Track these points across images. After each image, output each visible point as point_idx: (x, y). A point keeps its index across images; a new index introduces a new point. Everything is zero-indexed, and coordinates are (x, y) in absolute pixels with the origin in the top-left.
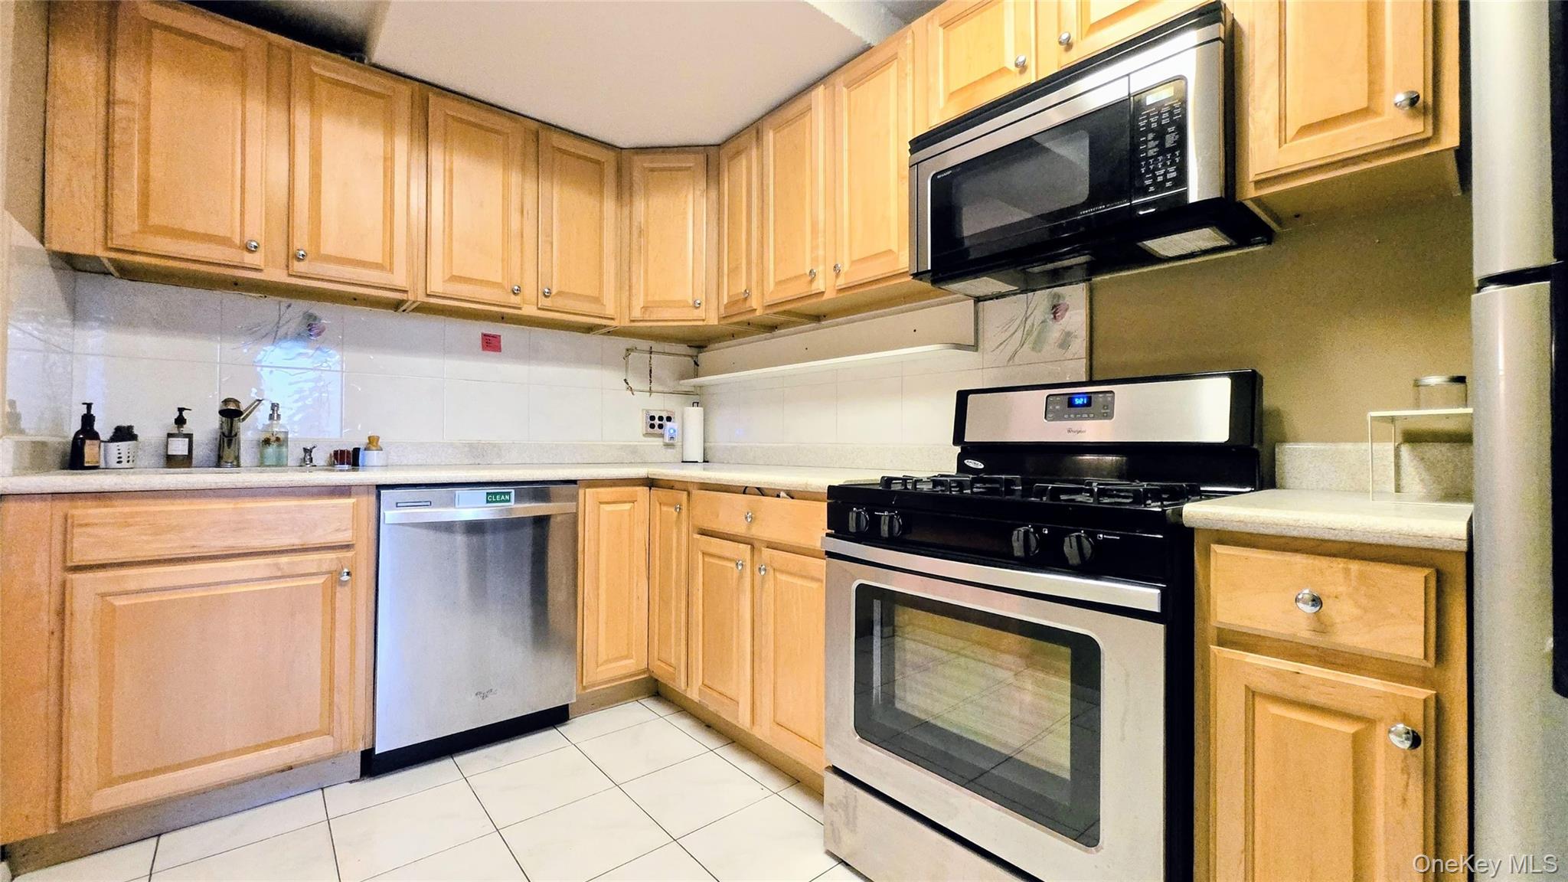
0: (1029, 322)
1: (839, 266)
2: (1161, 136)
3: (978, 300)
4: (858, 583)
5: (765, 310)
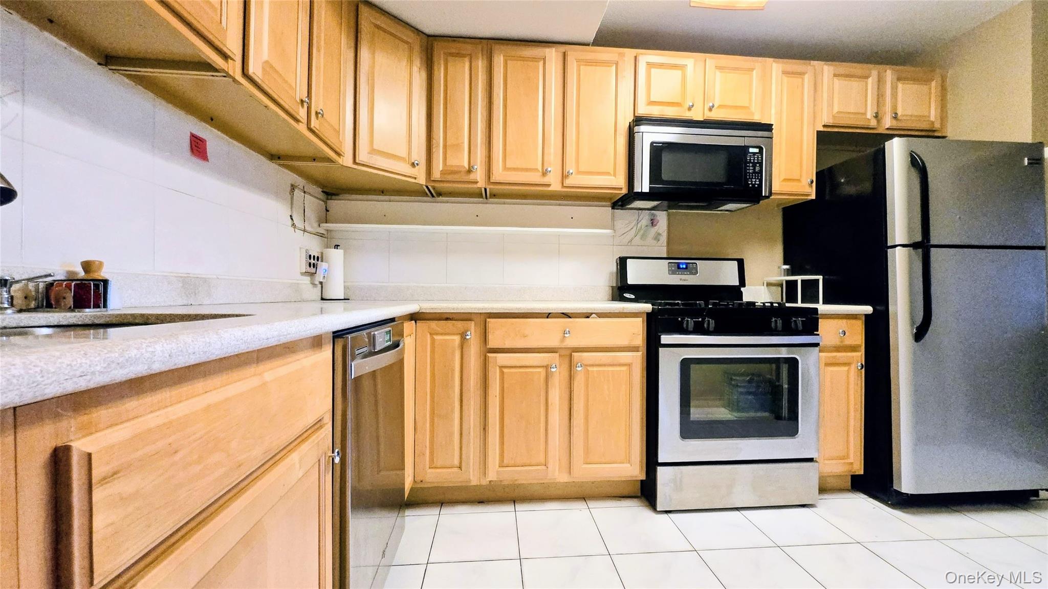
0: (639, 225)
1: (571, 172)
2: (754, 166)
3: (613, 208)
4: (683, 358)
5: (489, 184)
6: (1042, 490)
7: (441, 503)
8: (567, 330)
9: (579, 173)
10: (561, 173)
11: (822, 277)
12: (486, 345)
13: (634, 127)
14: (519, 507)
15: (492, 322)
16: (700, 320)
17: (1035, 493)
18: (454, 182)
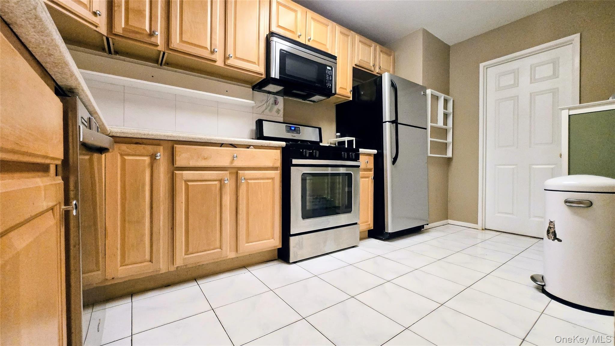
0: (268, 103)
1: (231, 55)
2: (329, 77)
3: (253, 90)
4: (303, 173)
5: (167, 50)
6: (425, 225)
7: (132, 294)
8: (235, 155)
9: (236, 58)
10: (224, 54)
11: (355, 138)
12: (173, 165)
13: (270, 38)
14: (200, 282)
15: (178, 147)
16: (311, 151)
17: (422, 227)
18: (136, 40)
